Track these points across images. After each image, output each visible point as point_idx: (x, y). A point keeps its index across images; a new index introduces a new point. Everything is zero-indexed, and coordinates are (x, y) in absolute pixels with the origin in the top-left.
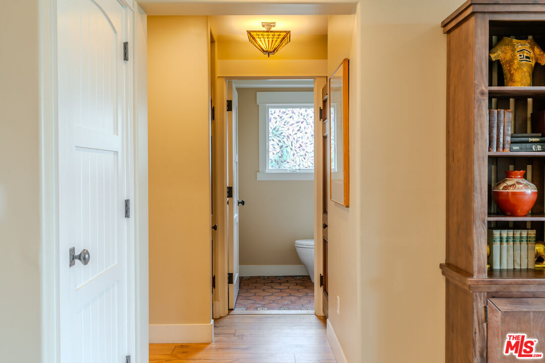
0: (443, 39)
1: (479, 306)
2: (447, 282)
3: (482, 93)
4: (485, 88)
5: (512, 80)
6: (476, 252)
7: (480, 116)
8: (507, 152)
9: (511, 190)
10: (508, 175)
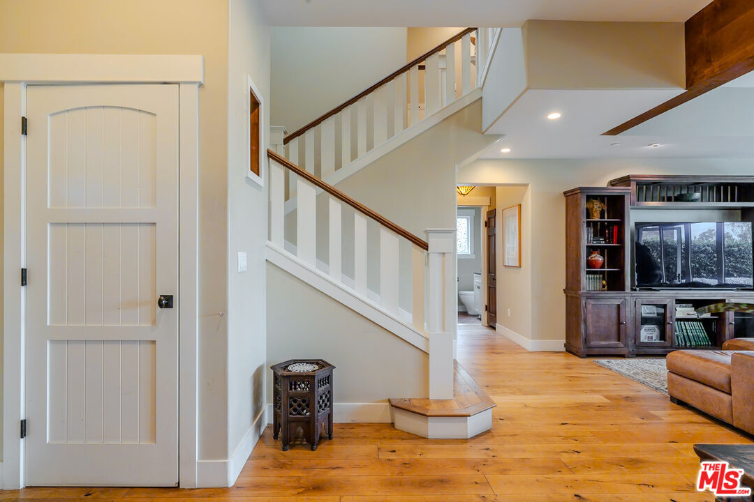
0: (564, 199)
1: (583, 302)
2: (567, 296)
3: (584, 222)
4: (585, 220)
5: (593, 216)
6: (582, 282)
7: (583, 231)
8: (591, 244)
9: (594, 259)
10: (592, 253)
